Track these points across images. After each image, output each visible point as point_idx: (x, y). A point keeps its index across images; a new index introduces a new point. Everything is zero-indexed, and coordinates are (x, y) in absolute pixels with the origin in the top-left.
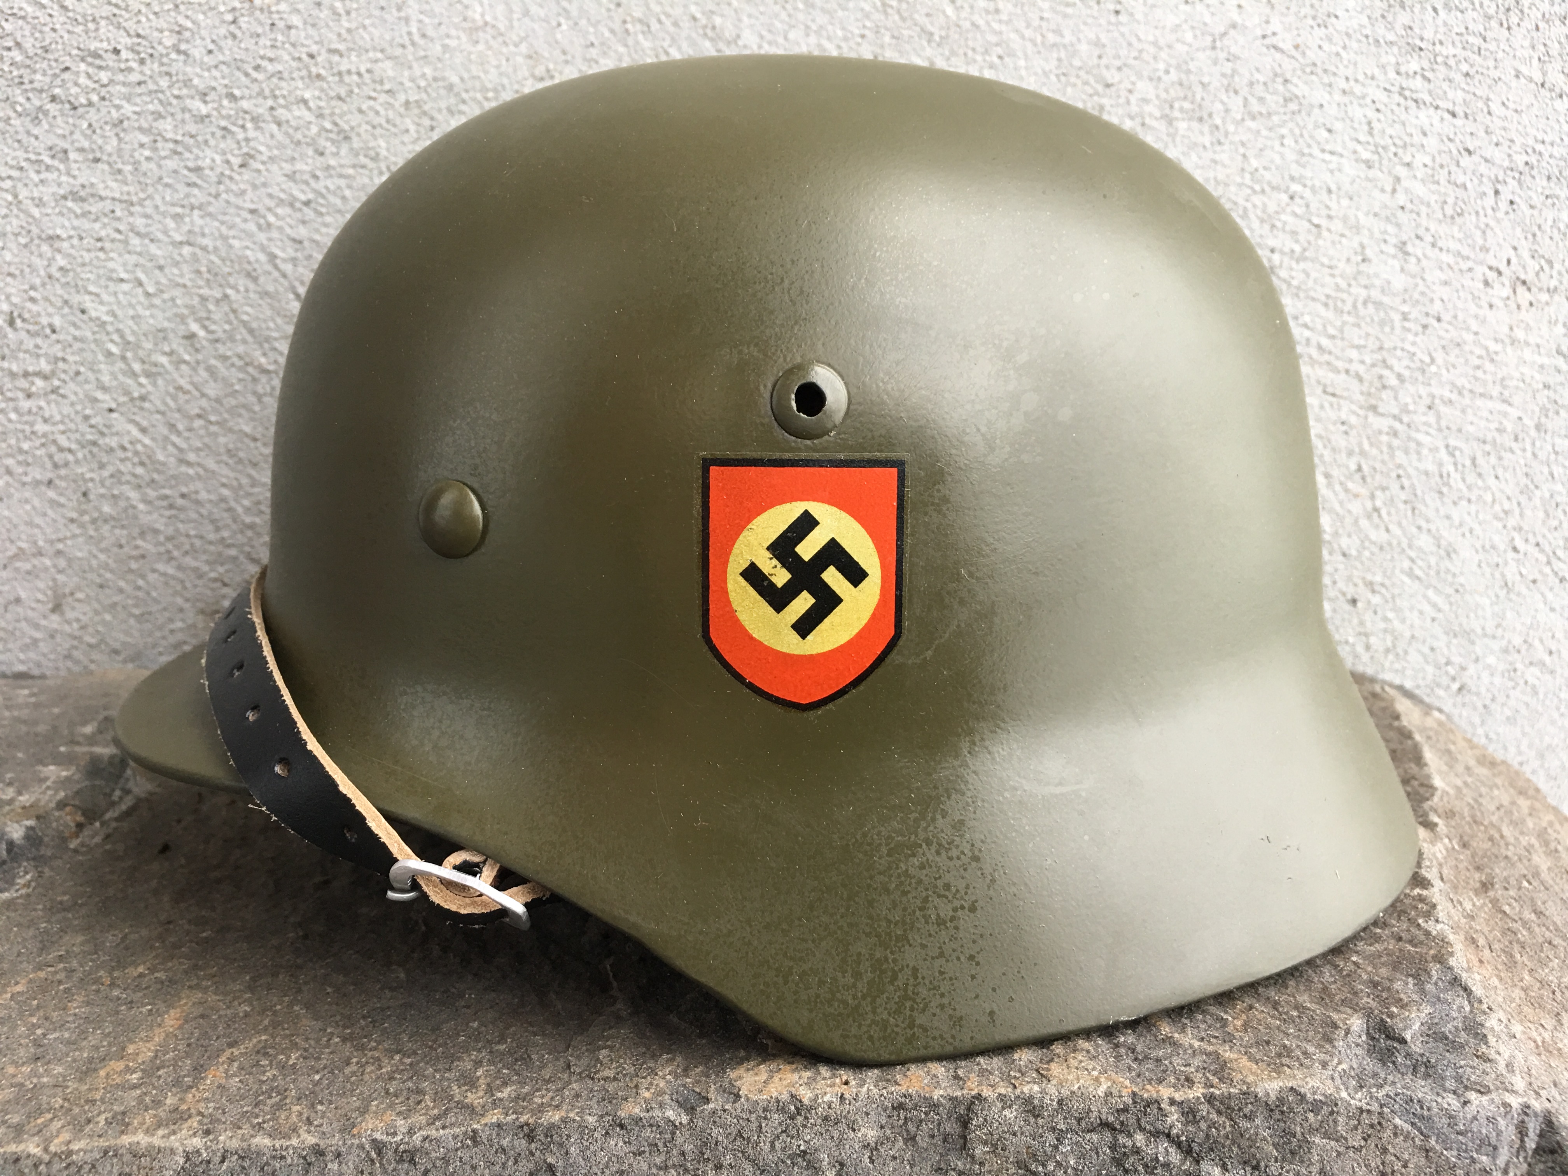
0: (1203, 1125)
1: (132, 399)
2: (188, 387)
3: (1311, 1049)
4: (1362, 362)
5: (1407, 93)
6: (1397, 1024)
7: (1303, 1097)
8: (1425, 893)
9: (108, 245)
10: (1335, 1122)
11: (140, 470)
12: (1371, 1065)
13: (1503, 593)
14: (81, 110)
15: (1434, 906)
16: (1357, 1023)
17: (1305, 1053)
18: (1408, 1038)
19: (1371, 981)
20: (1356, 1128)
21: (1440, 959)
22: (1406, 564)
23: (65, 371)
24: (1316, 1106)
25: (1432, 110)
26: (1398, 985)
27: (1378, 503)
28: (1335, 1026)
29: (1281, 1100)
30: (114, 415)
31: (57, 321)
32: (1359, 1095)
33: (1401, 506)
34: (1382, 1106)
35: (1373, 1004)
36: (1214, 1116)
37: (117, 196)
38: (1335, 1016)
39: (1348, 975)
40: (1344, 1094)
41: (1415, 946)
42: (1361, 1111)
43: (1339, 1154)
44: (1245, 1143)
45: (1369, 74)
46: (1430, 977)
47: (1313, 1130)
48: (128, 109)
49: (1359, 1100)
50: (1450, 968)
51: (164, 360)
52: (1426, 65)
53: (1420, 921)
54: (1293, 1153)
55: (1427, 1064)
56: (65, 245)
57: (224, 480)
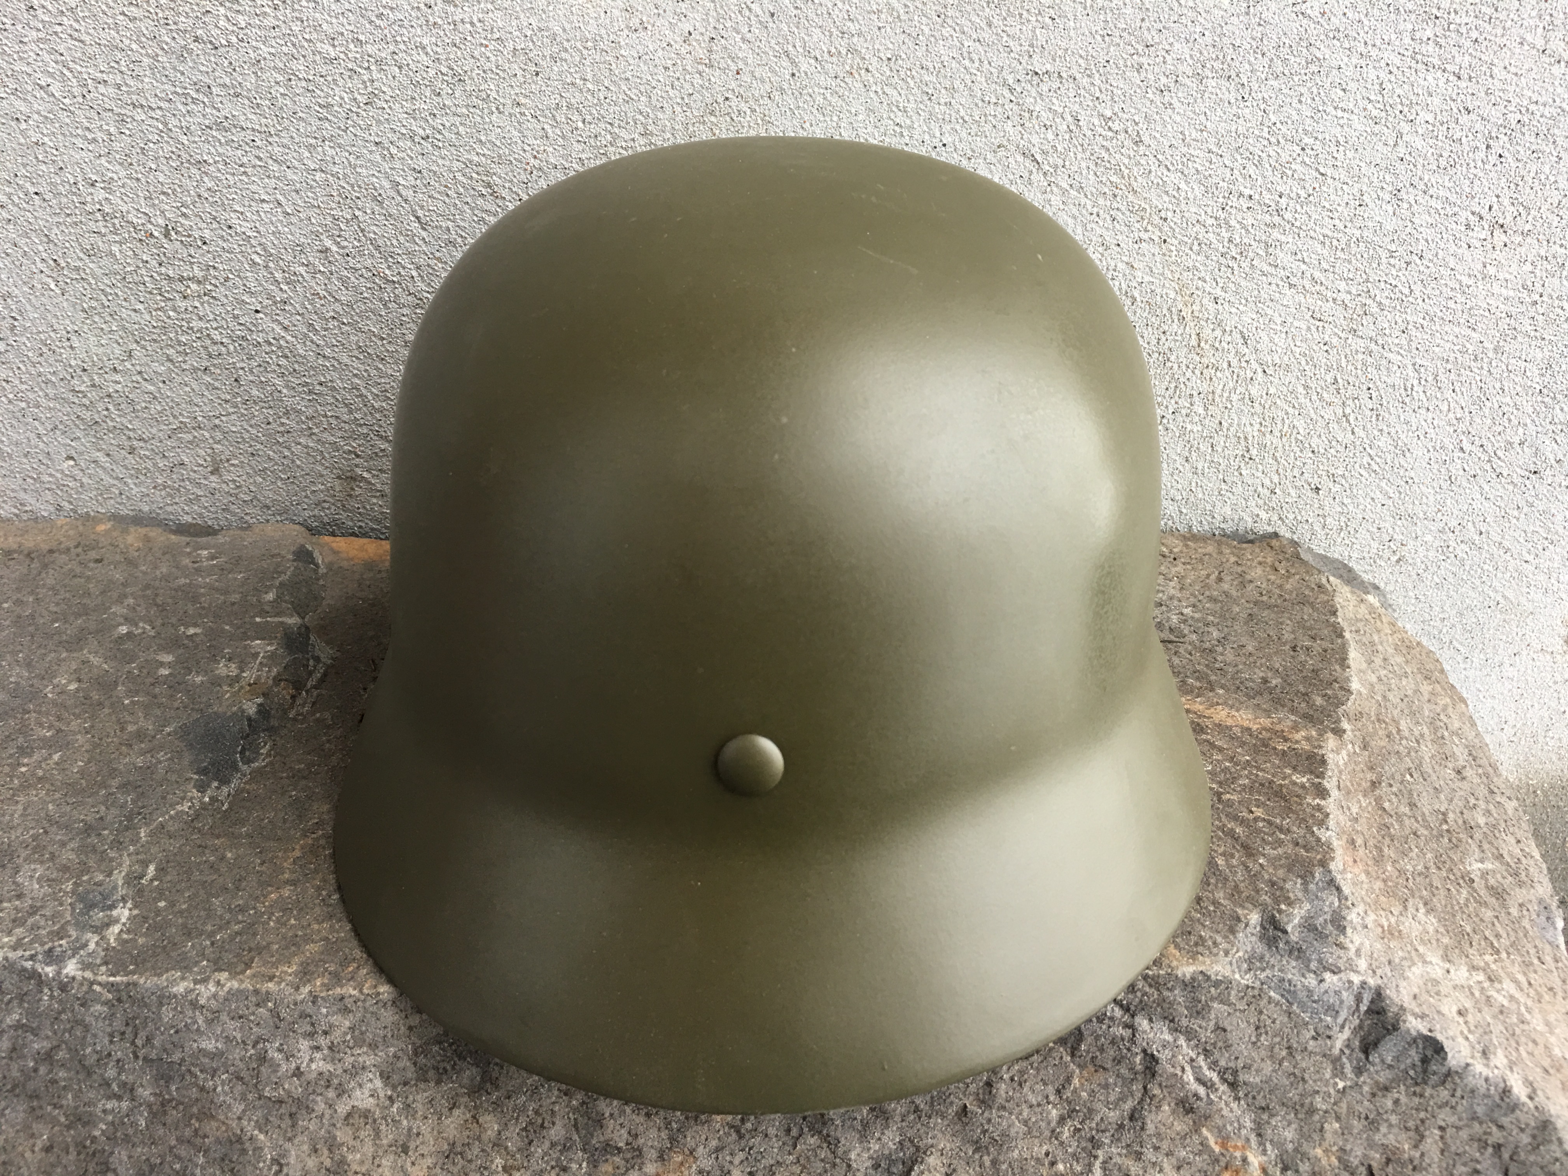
0: (1139, 994)
1: (275, 303)
2: (323, 293)
3: (1219, 939)
4: (1349, 293)
5: (1419, 57)
6: (1282, 918)
7: (1208, 978)
8: (1323, 803)
9: (249, 170)
10: (1229, 994)
11: (282, 362)
12: (1260, 948)
13: (1445, 485)
14: (222, 50)
15: (1327, 815)
16: (1255, 918)
17: (1215, 943)
18: (1289, 929)
19: (1270, 881)
20: (1243, 998)
21: (1323, 864)
22: (1366, 459)
23: (215, 277)
24: (1217, 984)
25: (1439, 74)
26: (1288, 886)
27: (1348, 411)
28: (1239, 920)
29: (1193, 979)
30: (261, 315)
31: (207, 234)
32: (1247, 976)
33: (1369, 413)
34: (1262, 984)
35: (1269, 901)
36: (1147, 989)
37: (257, 127)
38: (1240, 911)
39: (1255, 875)
40: (1237, 976)
41: (1307, 851)
42: (1248, 987)
43: (1229, 1014)
44: (1166, 1006)
45: (1386, 38)
46: (1314, 877)
47: (1212, 999)
48: (265, 50)
49: (1247, 980)
50: (1330, 872)
51: (302, 270)
52: (1439, 31)
53: (1315, 829)
54: (1198, 1013)
55: (1300, 950)
56: (211, 168)
57: (355, 372)
